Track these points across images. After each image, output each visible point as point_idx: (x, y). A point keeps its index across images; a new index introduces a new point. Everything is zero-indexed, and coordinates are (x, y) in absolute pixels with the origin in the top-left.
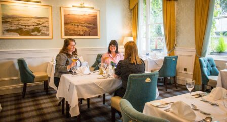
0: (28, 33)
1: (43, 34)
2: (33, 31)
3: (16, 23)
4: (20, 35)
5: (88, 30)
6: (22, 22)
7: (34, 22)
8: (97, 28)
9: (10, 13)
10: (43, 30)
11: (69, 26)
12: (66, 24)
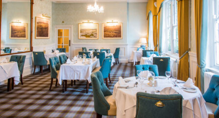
0: (89, 36)
1: (95, 37)
2: (91, 35)
3: (84, 32)
4: (86, 37)
5: (115, 34)
6: (87, 32)
7: (91, 31)
8: (120, 33)
9: (83, 28)
10: (95, 35)
11: (106, 33)
12: (105, 31)
